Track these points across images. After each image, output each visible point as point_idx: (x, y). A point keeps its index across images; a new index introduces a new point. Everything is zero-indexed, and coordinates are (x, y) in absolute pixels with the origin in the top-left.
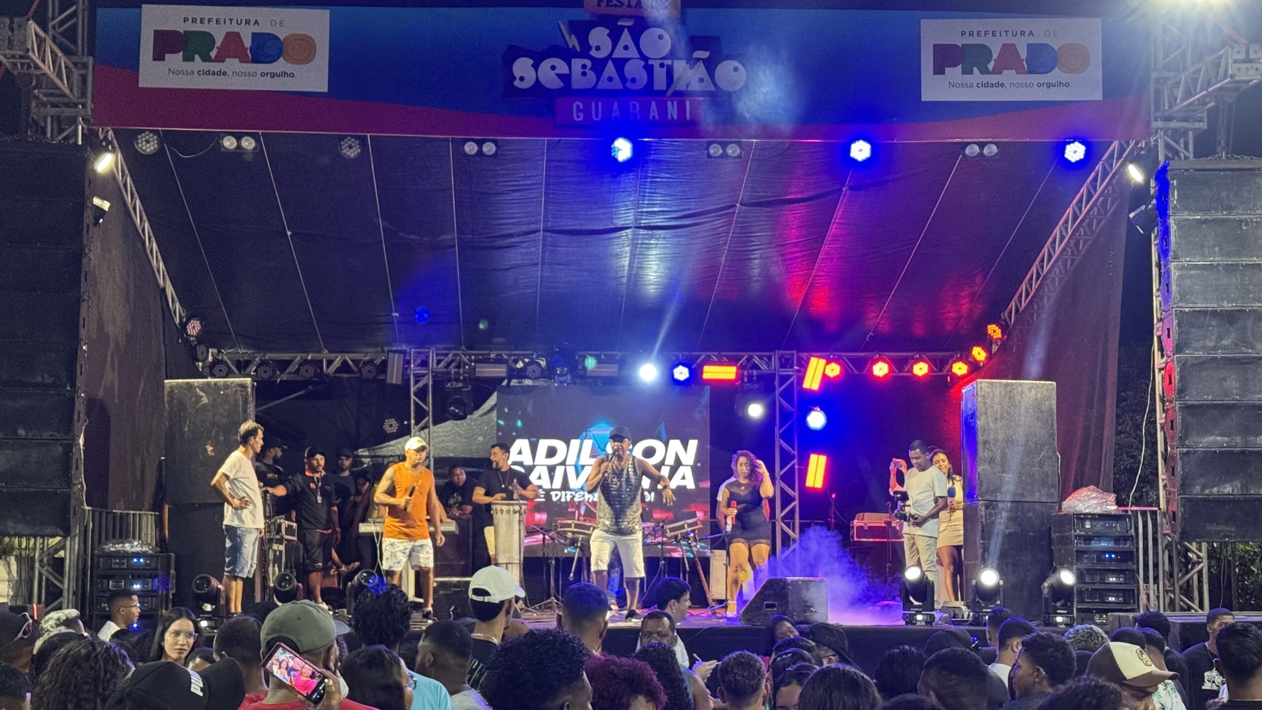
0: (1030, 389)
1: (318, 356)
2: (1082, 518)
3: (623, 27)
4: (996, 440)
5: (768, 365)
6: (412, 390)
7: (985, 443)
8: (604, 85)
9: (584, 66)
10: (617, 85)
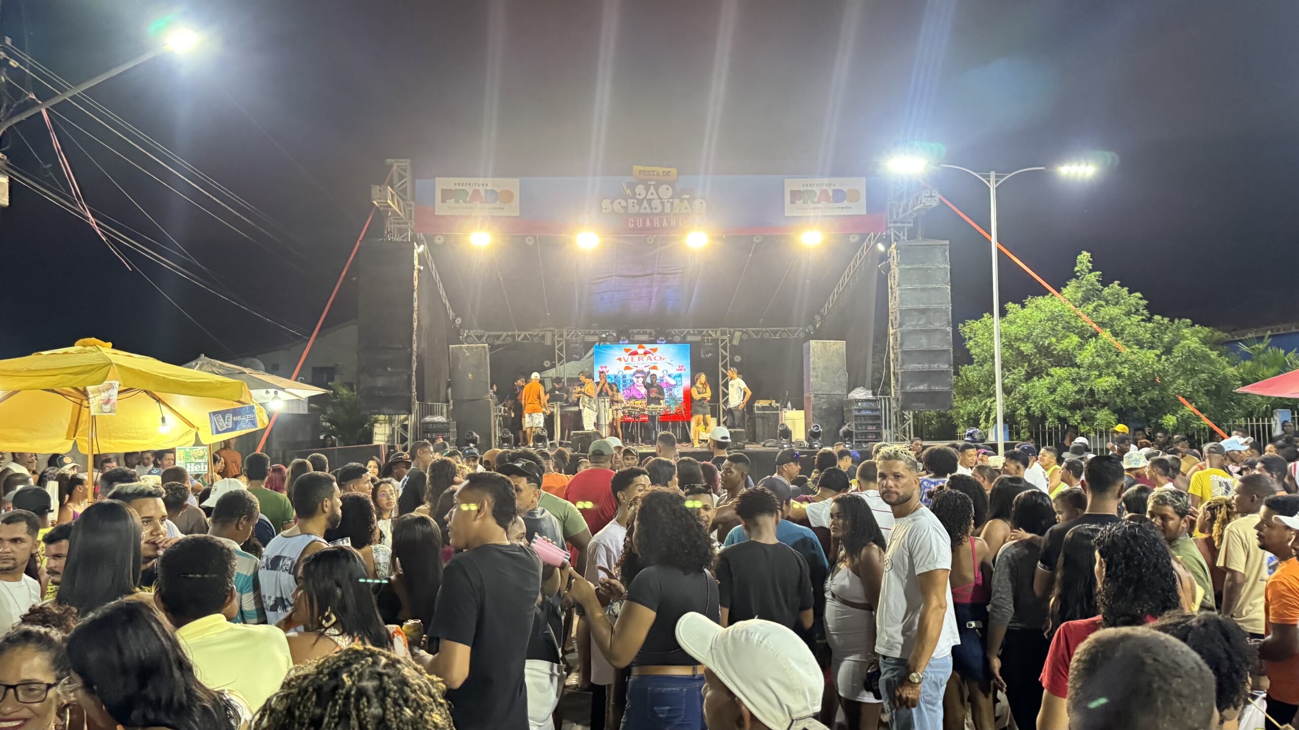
0: (834, 344)
1: (513, 333)
2: (857, 401)
3: (651, 185)
4: (819, 367)
5: (716, 334)
6: (556, 347)
7: (814, 368)
8: (642, 211)
9: (633, 203)
10: (648, 211)
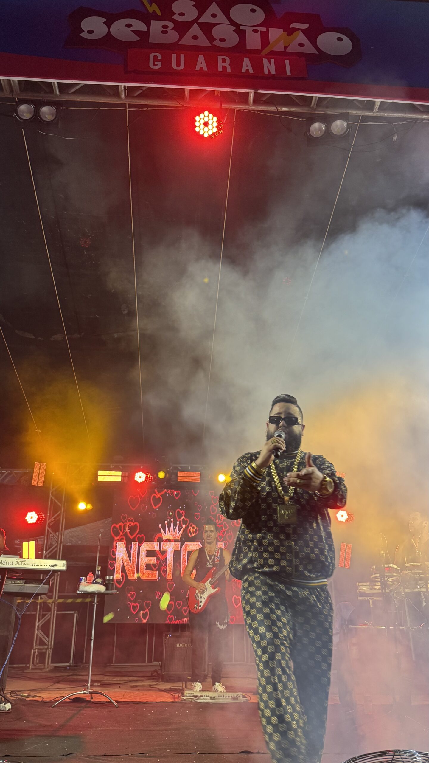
6: (51, 491)
9: (165, 27)
10: (203, 41)
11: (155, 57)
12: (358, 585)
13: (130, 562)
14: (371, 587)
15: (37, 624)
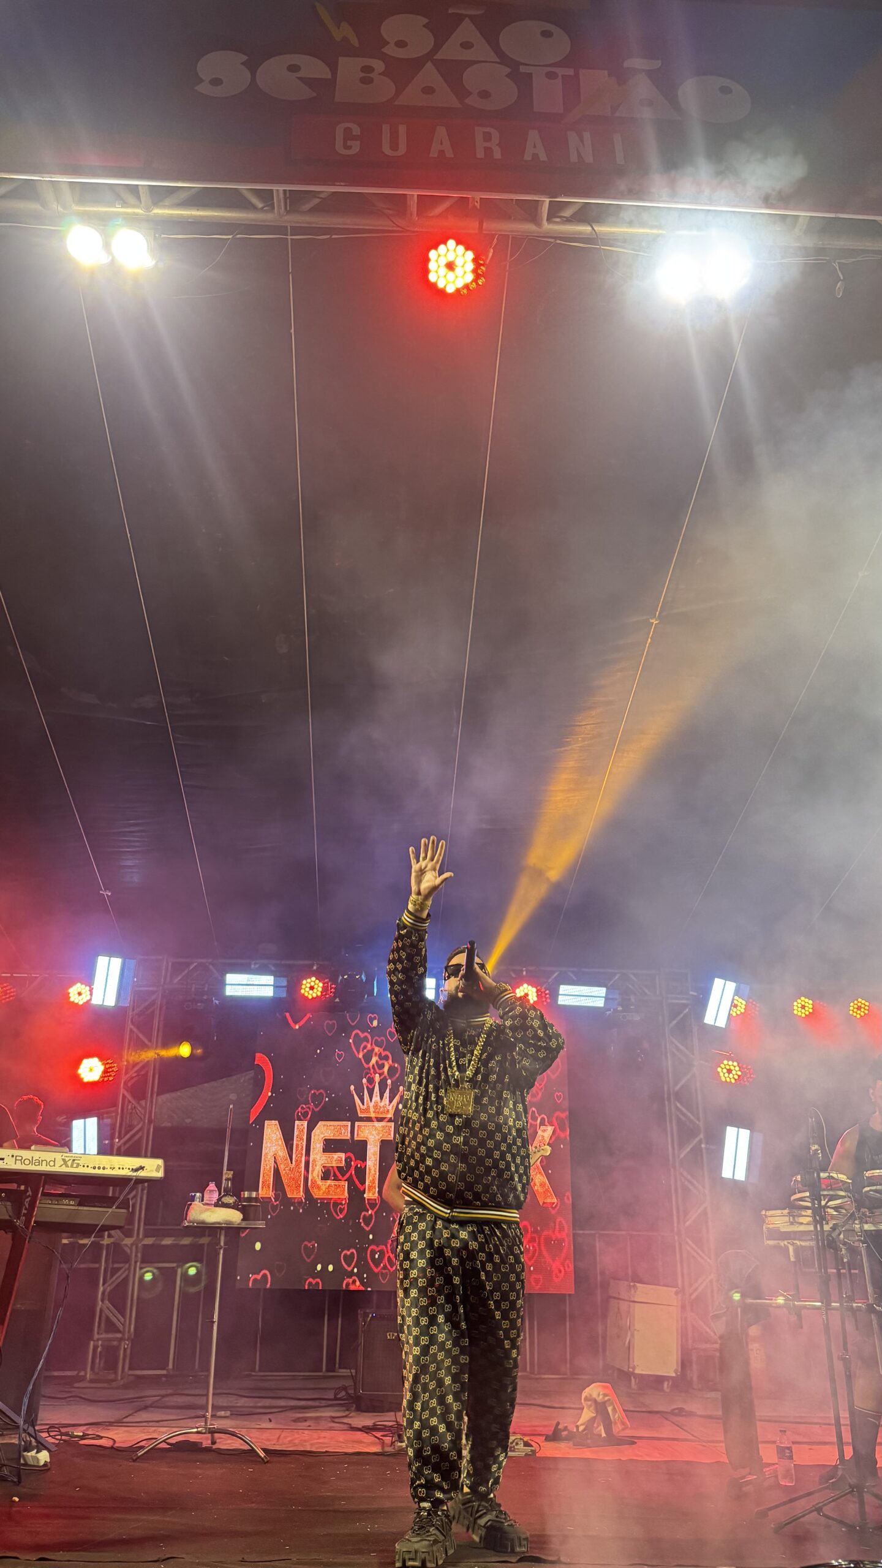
3: (461, 16)
5: (651, 988)
9: (368, 69)
10: (445, 98)
11: (347, 131)
12: (765, 1215)
13: (292, 1163)
14: (791, 1220)
15: (101, 1289)
